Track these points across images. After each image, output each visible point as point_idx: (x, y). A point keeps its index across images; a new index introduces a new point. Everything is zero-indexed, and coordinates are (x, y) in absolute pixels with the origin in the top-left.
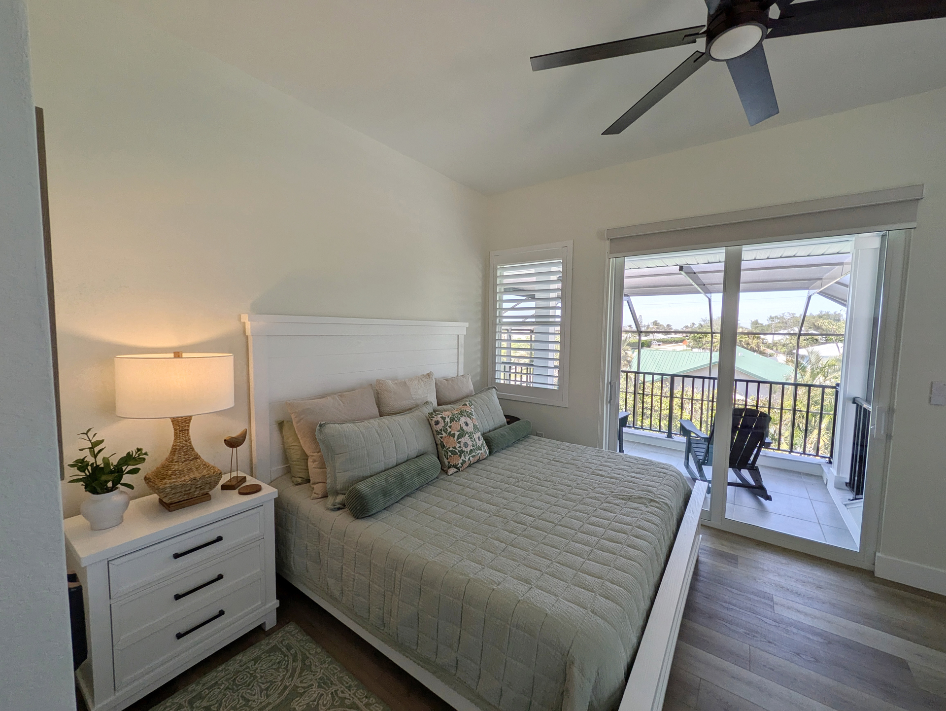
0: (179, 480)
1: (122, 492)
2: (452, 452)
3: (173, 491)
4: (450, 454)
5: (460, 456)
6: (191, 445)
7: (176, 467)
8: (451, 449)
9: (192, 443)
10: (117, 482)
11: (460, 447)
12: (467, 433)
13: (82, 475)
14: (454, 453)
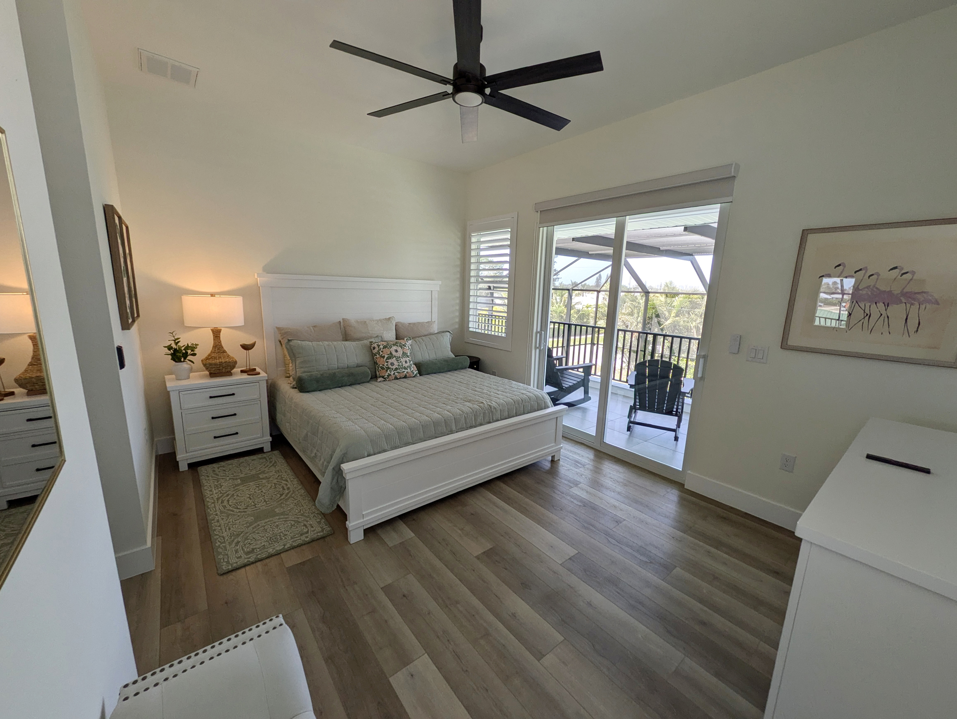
0: (213, 361)
1: (187, 364)
2: (381, 367)
3: (211, 367)
4: (380, 368)
5: (387, 371)
6: (221, 345)
7: (213, 355)
8: (381, 365)
9: (222, 344)
10: (185, 358)
11: (387, 365)
12: (395, 357)
13: (169, 352)
14: (382, 368)
